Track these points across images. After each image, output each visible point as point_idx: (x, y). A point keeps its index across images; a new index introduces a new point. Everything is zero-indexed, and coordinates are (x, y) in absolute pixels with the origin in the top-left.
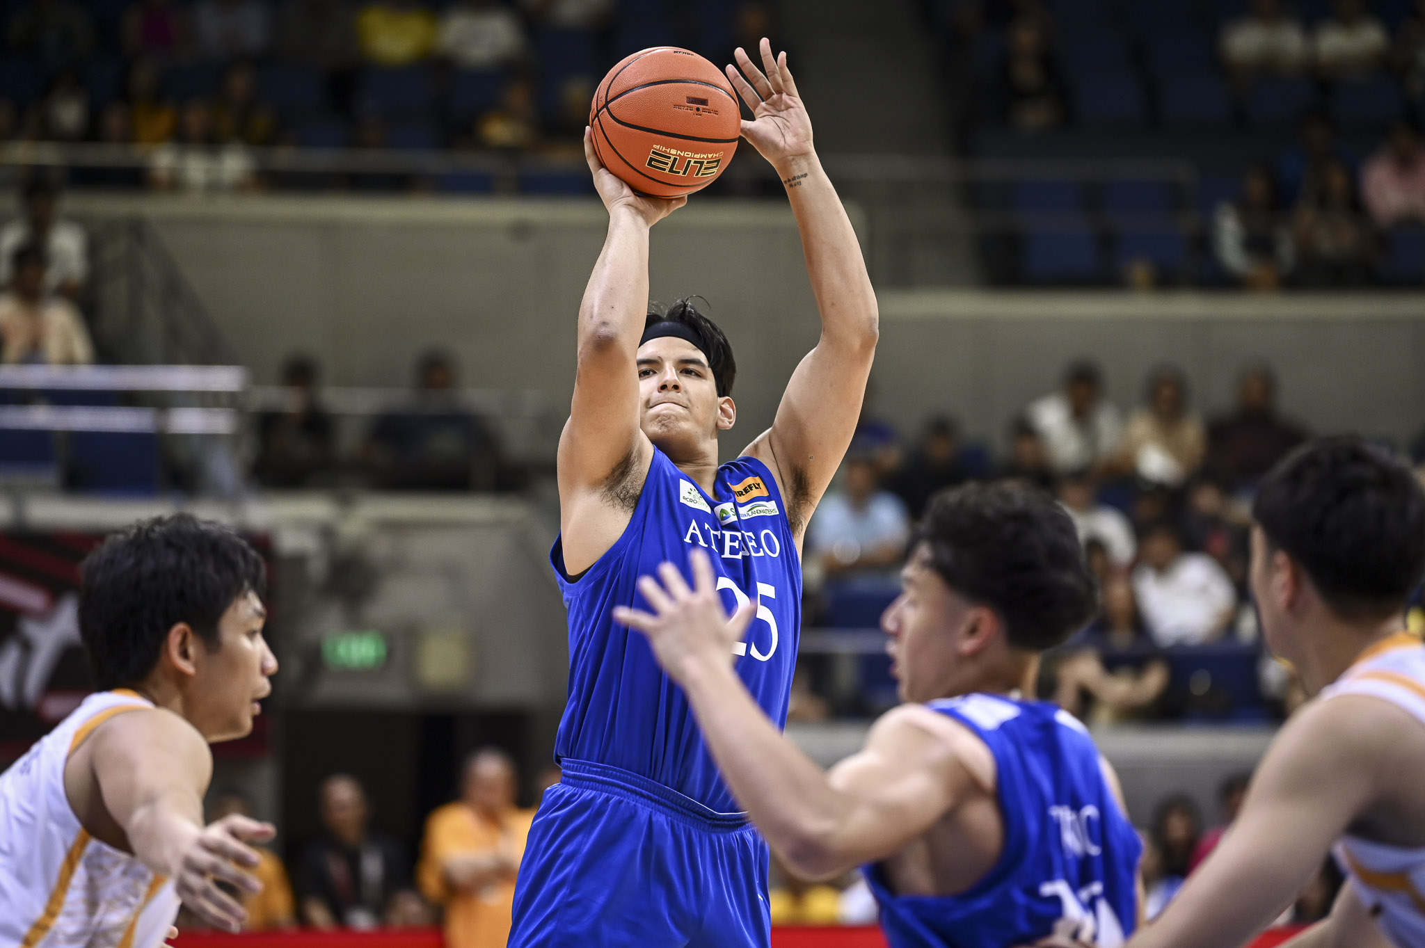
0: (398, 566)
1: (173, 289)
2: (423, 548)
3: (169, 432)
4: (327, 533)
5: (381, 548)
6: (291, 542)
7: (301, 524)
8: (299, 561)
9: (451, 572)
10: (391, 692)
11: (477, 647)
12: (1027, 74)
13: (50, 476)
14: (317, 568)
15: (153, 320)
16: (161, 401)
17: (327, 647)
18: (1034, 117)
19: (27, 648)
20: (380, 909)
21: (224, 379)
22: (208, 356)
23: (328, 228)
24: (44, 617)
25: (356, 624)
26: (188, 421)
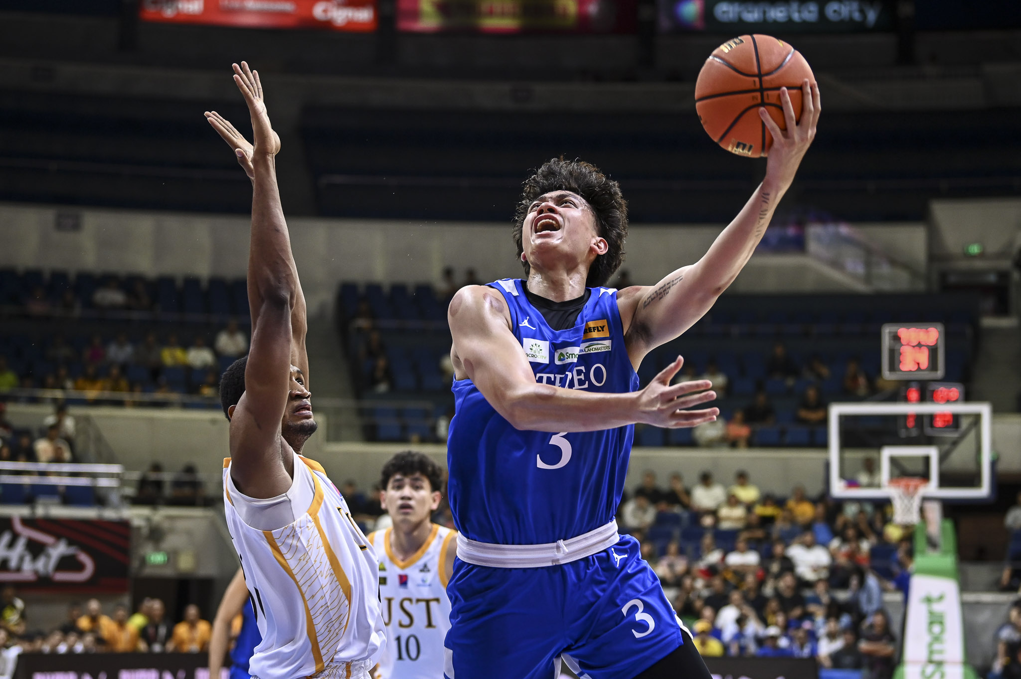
0: (172, 531)
1: (99, 439)
2: (180, 525)
3: (98, 486)
4: (148, 519)
5: (166, 525)
6: (137, 522)
7: (139, 516)
8: (139, 529)
9: (189, 533)
10: (169, 572)
11: (198, 558)
12: (379, 374)
13: (56, 500)
14: (145, 531)
15: (92, 449)
16: (94, 476)
17: (147, 558)
18: (382, 388)
19: (48, 556)
20: (164, 644)
21: (115, 469)
22: (110, 461)
23: (151, 420)
24: (54, 546)
25: (157, 549)
26: (103, 483)
